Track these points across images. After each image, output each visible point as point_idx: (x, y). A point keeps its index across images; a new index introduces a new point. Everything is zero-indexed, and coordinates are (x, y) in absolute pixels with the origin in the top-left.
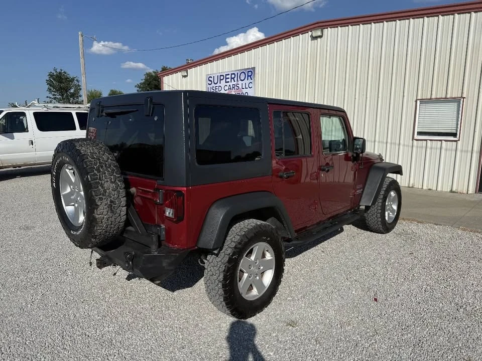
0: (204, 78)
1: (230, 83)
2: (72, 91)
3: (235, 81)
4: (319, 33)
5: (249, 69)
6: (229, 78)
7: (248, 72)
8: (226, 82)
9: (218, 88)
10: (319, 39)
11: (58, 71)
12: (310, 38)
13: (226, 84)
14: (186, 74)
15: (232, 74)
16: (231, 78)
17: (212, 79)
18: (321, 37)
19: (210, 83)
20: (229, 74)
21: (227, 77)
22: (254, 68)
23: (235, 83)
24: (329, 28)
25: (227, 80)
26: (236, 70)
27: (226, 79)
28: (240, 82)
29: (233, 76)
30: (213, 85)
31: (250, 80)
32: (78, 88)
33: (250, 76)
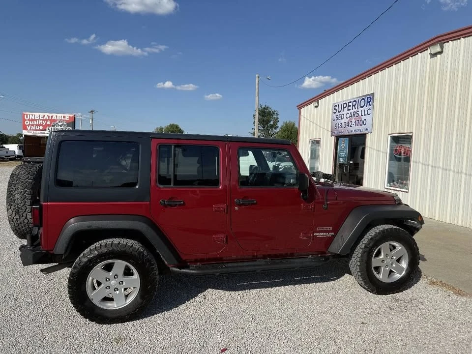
0: (331, 107)
1: (351, 111)
2: (272, 123)
3: (355, 109)
4: (438, 49)
5: (368, 95)
6: (350, 106)
7: (368, 98)
8: (348, 110)
9: (340, 116)
10: (439, 56)
11: (263, 106)
12: (429, 56)
13: (349, 111)
14: (317, 105)
15: (353, 101)
16: (353, 105)
17: (336, 108)
18: (441, 53)
19: (335, 111)
20: (351, 102)
21: (350, 104)
22: (373, 94)
23: (355, 110)
24: (450, 42)
25: (349, 108)
26: (358, 97)
27: (349, 106)
28: (360, 109)
29: (354, 103)
30: (338, 113)
31: (369, 107)
32: (277, 121)
33: (369, 102)
